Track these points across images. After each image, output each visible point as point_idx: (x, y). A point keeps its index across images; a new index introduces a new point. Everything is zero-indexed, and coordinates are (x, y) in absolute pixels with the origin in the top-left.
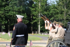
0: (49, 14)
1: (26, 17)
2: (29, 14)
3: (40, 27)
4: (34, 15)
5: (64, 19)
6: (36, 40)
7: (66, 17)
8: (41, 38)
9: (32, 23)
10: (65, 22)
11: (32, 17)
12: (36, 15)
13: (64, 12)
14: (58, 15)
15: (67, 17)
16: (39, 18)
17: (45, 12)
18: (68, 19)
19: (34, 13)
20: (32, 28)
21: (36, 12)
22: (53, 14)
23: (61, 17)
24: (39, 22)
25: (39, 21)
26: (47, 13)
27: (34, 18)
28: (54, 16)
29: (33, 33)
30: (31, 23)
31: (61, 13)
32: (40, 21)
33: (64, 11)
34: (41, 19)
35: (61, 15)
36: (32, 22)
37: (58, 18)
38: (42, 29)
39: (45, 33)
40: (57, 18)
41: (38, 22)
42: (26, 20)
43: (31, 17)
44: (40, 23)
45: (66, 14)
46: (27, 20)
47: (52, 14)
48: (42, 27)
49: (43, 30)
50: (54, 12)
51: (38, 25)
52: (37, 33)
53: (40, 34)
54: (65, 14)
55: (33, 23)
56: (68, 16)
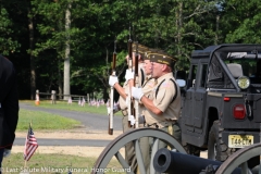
0: (108, 15)
1: (8, 27)
2: (20, 12)
3: (71, 73)
4: (43, 16)
5: (173, 39)
6: (54, 129)
7: (182, 29)
8: (72, 121)
9: (35, 53)
10: (180, 48)
11: (35, 26)
12: (54, 18)
13: (175, 8)
14: (149, 21)
15: (188, 30)
16: (64, 29)
17: (91, 5)
18: (191, 39)
19: (44, 9)
20: (33, 73)
21: (53, 5)
22: (130, 16)
23: (163, 29)
24: (68, 51)
25: (67, 43)
26: (101, 9)
27: (44, 30)
28: (134, 24)
29: (37, 97)
30: (29, 51)
31: (165, 13)
32: (71, 46)
33: (177, 4)
34: (73, 38)
35: (162, 20)
36: (34, 48)
37: (148, 35)
38: (81, 81)
39: (92, 97)
40: (146, 31)
41: (62, 47)
42: (7, 37)
43: (31, 26)
44: (72, 53)
45: (183, 14)
46: (10, 41)
47: (123, 14)
48: (77, 73)
49: (81, 86)
50: (134, 7)
51: (63, 61)
52: (57, 98)
53: (70, 101)
54: (178, 17)
55: (40, 54)
56: (191, 23)
